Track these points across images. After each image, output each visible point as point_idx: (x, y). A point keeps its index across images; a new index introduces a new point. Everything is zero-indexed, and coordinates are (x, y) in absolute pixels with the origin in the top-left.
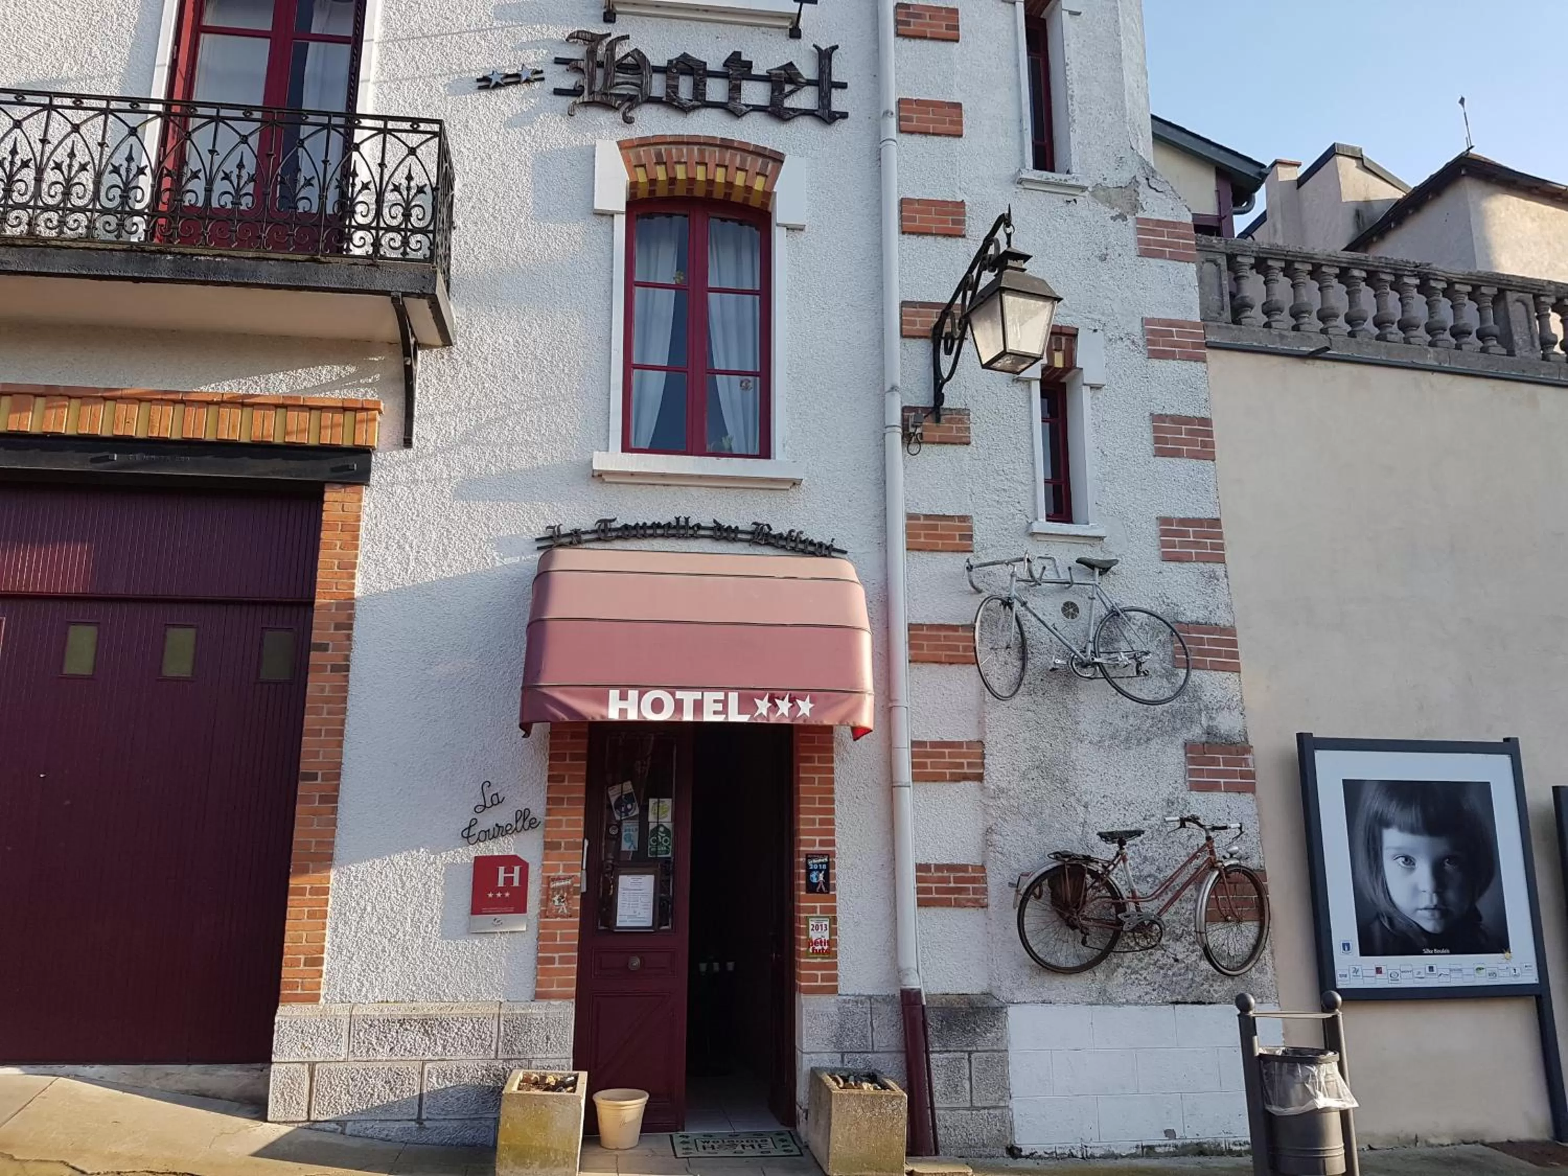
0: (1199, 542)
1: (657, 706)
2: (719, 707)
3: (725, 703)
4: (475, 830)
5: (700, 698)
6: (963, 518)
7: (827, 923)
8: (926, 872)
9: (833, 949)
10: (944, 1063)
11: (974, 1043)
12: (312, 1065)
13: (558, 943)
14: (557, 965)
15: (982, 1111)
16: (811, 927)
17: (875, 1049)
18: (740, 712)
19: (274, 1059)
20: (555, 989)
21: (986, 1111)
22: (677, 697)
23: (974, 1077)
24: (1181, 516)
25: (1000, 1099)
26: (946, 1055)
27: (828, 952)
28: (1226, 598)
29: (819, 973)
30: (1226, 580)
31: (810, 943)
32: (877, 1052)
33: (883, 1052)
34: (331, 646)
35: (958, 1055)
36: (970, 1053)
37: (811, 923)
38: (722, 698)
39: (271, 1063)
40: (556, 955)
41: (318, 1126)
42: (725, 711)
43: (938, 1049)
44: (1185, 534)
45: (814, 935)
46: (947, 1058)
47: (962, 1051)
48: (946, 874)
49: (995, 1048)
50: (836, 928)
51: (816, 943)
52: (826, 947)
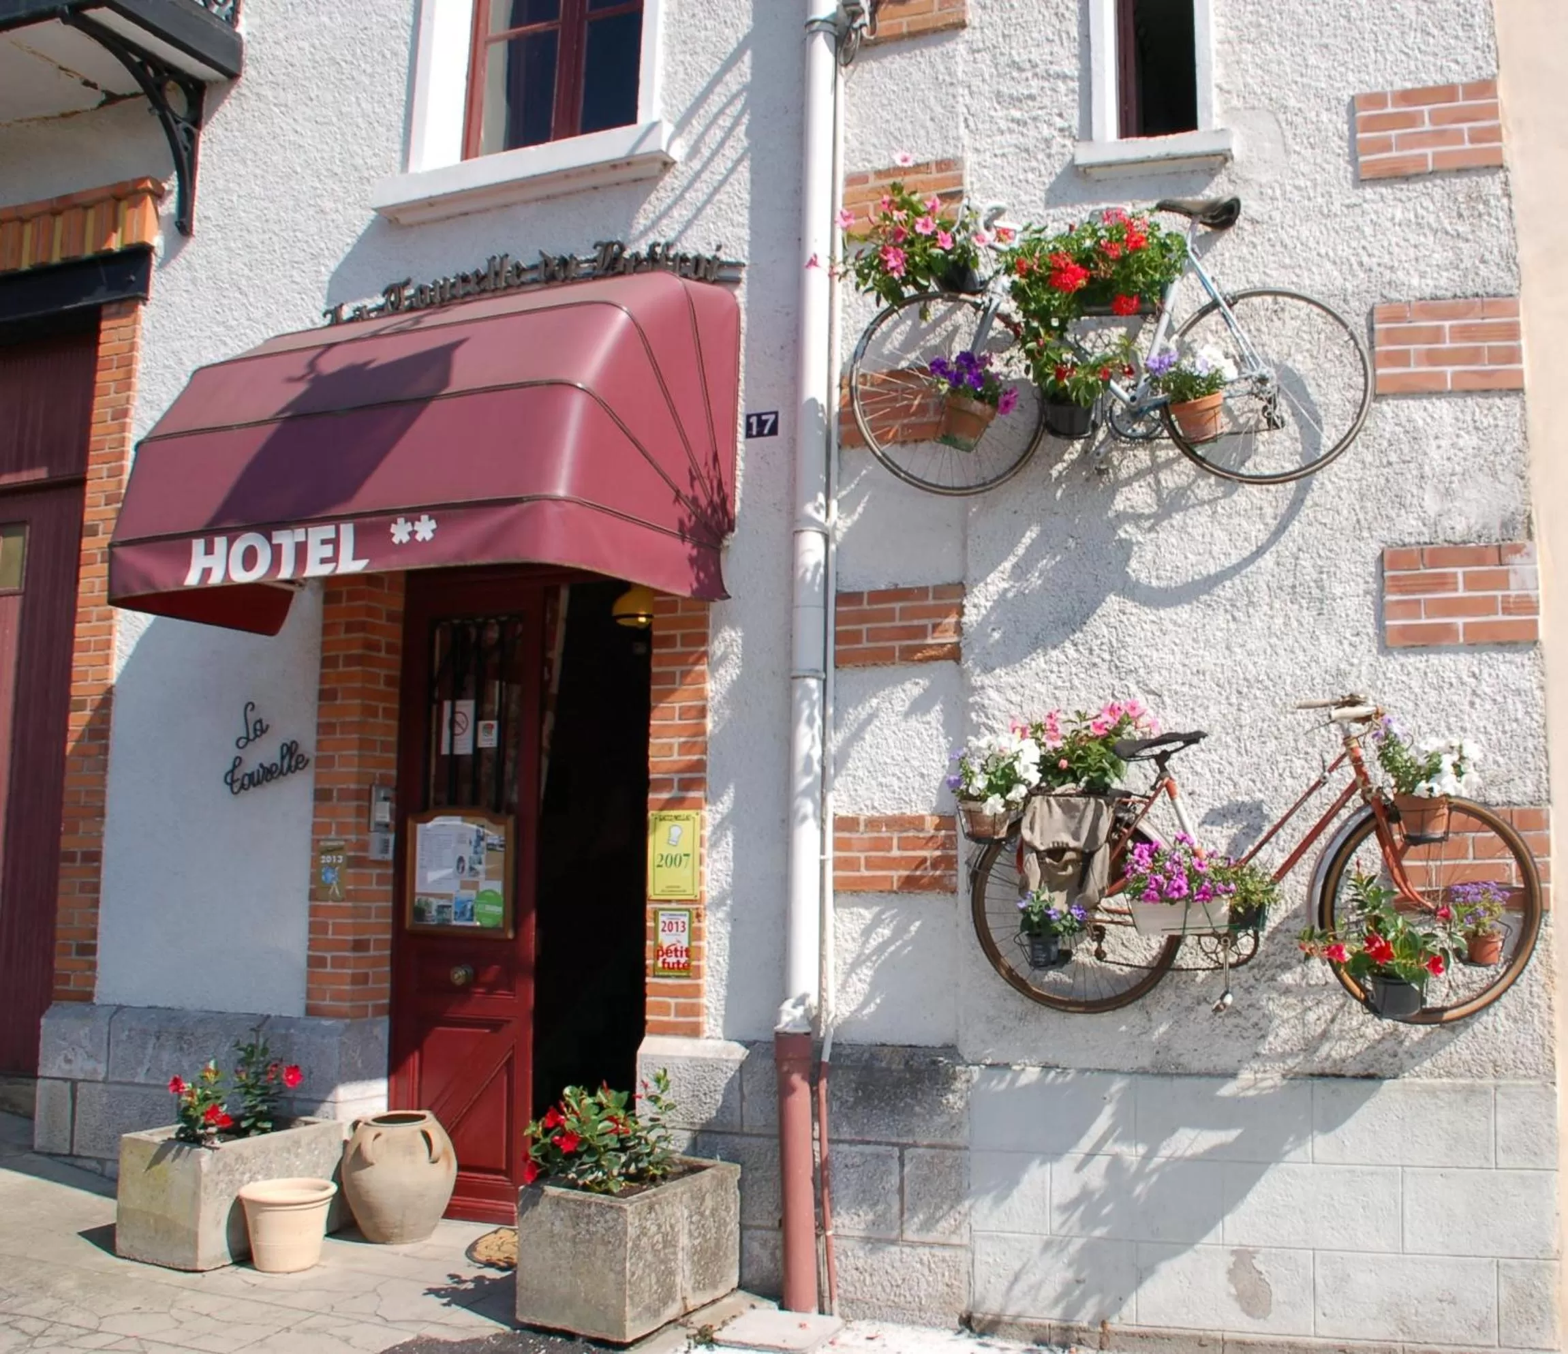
0: (1444, 132)
1: (250, 559)
2: (328, 551)
3: (335, 542)
4: (238, 774)
5: (303, 539)
6: (944, 165)
7: (686, 919)
8: (850, 831)
9: (694, 963)
10: (857, 1160)
11: (910, 1132)
12: (74, 1083)
13: (330, 936)
14: (329, 969)
15: (920, 1250)
16: (661, 926)
17: (746, 1129)
18: (356, 557)
19: (41, 1072)
20: (327, 1003)
21: (927, 1250)
22: (275, 541)
23: (907, 1190)
24: (1409, 85)
25: (953, 1232)
26: (860, 1148)
27: (687, 967)
28: (1505, 239)
29: (672, 1001)
30: (1505, 201)
31: (659, 951)
32: (748, 1135)
33: (759, 1135)
34: (101, 529)
35: (882, 1149)
36: (903, 1147)
37: (661, 918)
38: (332, 535)
39: (36, 1077)
40: (328, 955)
41: (79, 1162)
42: (335, 559)
43: (847, 1137)
44: (1411, 120)
45: (666, 940)
46: (862, 1154)
47: (888, 1144)
48: (884, 833)
49: (947, 1141)
50: (699, 929)
51: (667, 952)
52: (683, 960)
